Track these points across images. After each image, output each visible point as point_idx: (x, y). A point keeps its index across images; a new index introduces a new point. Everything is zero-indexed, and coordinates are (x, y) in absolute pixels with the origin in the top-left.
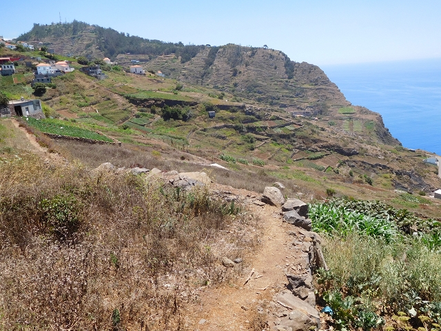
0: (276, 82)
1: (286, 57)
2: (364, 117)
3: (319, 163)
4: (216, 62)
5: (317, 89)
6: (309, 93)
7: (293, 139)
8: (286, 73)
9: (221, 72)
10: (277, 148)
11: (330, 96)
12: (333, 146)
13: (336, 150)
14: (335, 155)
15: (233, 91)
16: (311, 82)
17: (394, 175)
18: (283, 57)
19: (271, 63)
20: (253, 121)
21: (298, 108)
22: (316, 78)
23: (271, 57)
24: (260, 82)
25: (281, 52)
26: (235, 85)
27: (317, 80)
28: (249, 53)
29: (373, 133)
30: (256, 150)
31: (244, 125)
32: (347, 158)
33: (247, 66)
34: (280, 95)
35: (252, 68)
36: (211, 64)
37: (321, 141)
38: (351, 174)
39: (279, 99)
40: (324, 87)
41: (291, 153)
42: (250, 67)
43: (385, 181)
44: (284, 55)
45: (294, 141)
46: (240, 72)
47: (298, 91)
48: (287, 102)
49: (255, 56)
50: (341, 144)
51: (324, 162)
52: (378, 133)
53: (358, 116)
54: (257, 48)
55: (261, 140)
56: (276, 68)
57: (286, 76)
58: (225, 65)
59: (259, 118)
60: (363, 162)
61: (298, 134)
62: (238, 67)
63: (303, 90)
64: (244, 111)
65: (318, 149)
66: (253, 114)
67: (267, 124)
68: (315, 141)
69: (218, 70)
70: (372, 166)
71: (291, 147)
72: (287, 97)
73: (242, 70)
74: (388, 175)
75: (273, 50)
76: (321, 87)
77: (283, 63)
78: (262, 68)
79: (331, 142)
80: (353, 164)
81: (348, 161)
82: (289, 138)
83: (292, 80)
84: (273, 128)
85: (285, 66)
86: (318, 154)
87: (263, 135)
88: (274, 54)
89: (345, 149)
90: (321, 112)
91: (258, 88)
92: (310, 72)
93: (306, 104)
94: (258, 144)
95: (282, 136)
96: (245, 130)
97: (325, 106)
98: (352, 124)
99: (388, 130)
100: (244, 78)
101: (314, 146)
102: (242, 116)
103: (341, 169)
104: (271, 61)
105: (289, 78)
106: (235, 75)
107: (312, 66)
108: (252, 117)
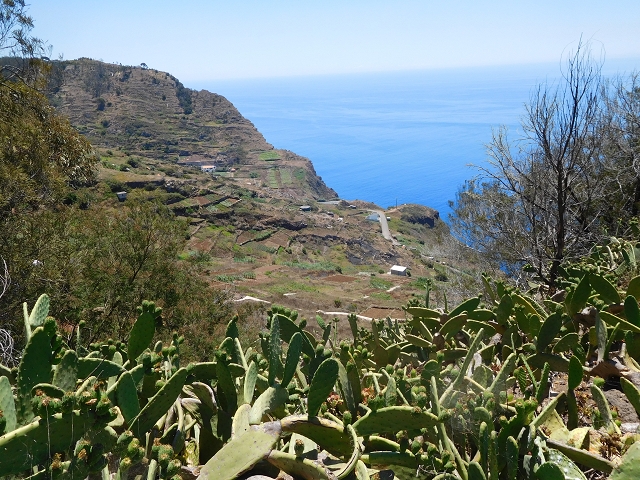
0: (168, 119)
1: (178, 83)
2: (291, 165)
3: (268, 243)
4: (65, 89)
5: (227, 129)
6: (218, 134)
7: (233, 217)
8: (181, 105)
9: (77, 103)
10: (217, 232)
11: (245, 137)
12: (279, 221)
13: (283, 226)
14: (283, 231)
15: (103, 134)
16: (218, 118)
17: (346, 246)
18: (173, 82)
19: (156, 90)
20: (178, 199)
21: (206, 156)
22: (224, 112)
23: (155, 81)
24: (143, 119)
25: (168, 74)
26: (106, 124)
27: (225, 116)
28: (119, 74)
29: (305, 184)
30: (193, 238)
31: (169, 206)
32: (296, 233)
33: (118, 94)
34: (177, 138)
35: (128, 98)
36: (57, 90)
37: (265, 217)
38: (304, 252)
39: (176, 144)
40: (235, 125)
41: (234, 236)
42: (124, 97)
43: (338, 255)
44: (173, 79)
45: (235, 221)
46: (110, 105)
47: (202, 132)
48: (189, 149)
49: (130, 79)
50: (287, 217)
51: (273, 241)
52: (310, 183)
53: (284, 163)
54: (130, 68)
55: (195, 224)
56: (164, 98)
57: (181, 110)
58: (82, 93)
59: (186, 194)
60: (313, 236)
61: (238, 210)
62: (104, 96)
63: (208, 130)
64: (164, 188)
65: (264, 226)
66: (177, 191)
67: (197, 202)
68: (259, 217)
69: (71, 101)
70: (323, 239)
71: (233, 228)
72: (188, 140)
73: (112, 101)
74: (340, 247)
75: (156, 72)
76: (232, 125)
77: (174, 91)
78: (145, 98)
79: (277, 216)
80: (304, 239)
81: (298, 236)
82: (228, 217)
83: (190, 116)
84: (206, 206)
85: (178, 95)
86: (265, 233)
87: (195, 217)
88: (158, 77)
89: (292, 223)
90: (237, 160)
91: (142, 129)
92: (214, 105)
93: (216, 150)
94: (193, 230)
95: (220, 216)
96: (172, 213)
97: (242, 152)
98: (279, 175)
99: (320, 178)
100: (118, 113)
101: (258, 224)
102: (165, 195)
103: (293, 247)
104: (156, 89)
105: (186, 113)
106: (101, 107)
107: (217, 96)
108: (176, 194)
